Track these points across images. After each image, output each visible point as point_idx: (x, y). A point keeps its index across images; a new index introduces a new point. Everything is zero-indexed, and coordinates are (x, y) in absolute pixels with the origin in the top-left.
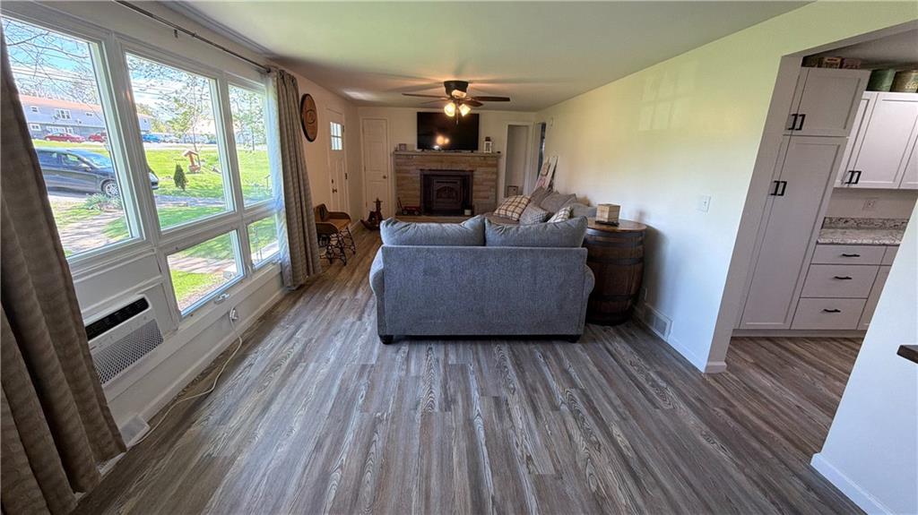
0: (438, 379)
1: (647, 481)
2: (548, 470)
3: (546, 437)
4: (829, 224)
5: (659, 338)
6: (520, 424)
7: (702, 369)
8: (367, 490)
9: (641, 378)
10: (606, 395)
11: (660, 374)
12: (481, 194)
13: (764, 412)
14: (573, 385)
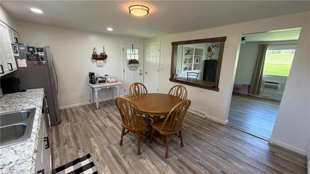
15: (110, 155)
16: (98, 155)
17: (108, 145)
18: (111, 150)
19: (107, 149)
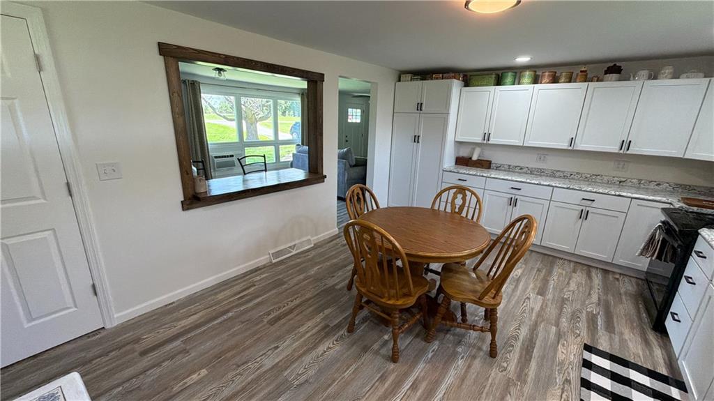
15: (533, 364)
16: (560, 391)
17: (515, 385)
18: (522, 370)
19: (529, 380)
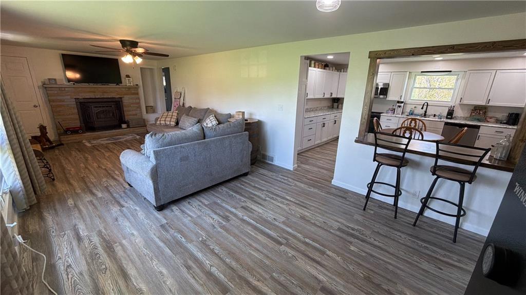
0: (209, 212)
1: (308, 206)
2: (283, 219)
3: (272, 210)
4: (307, 111)
5: (271, 164)
6: (260, 211)
7: (292, 170)
8: (234, 264)
9: (279, 179)
10: (275, 189)
11: (282, 175)
12: (130, 113)
13: (314, 175)
14: (263, 190)
